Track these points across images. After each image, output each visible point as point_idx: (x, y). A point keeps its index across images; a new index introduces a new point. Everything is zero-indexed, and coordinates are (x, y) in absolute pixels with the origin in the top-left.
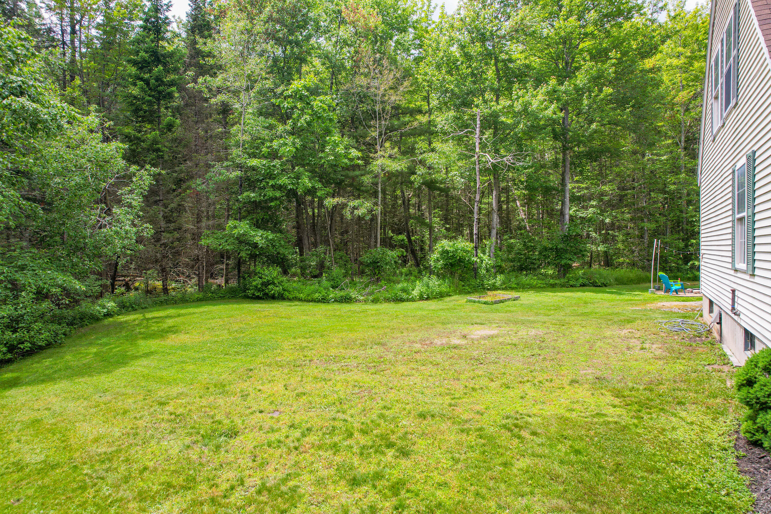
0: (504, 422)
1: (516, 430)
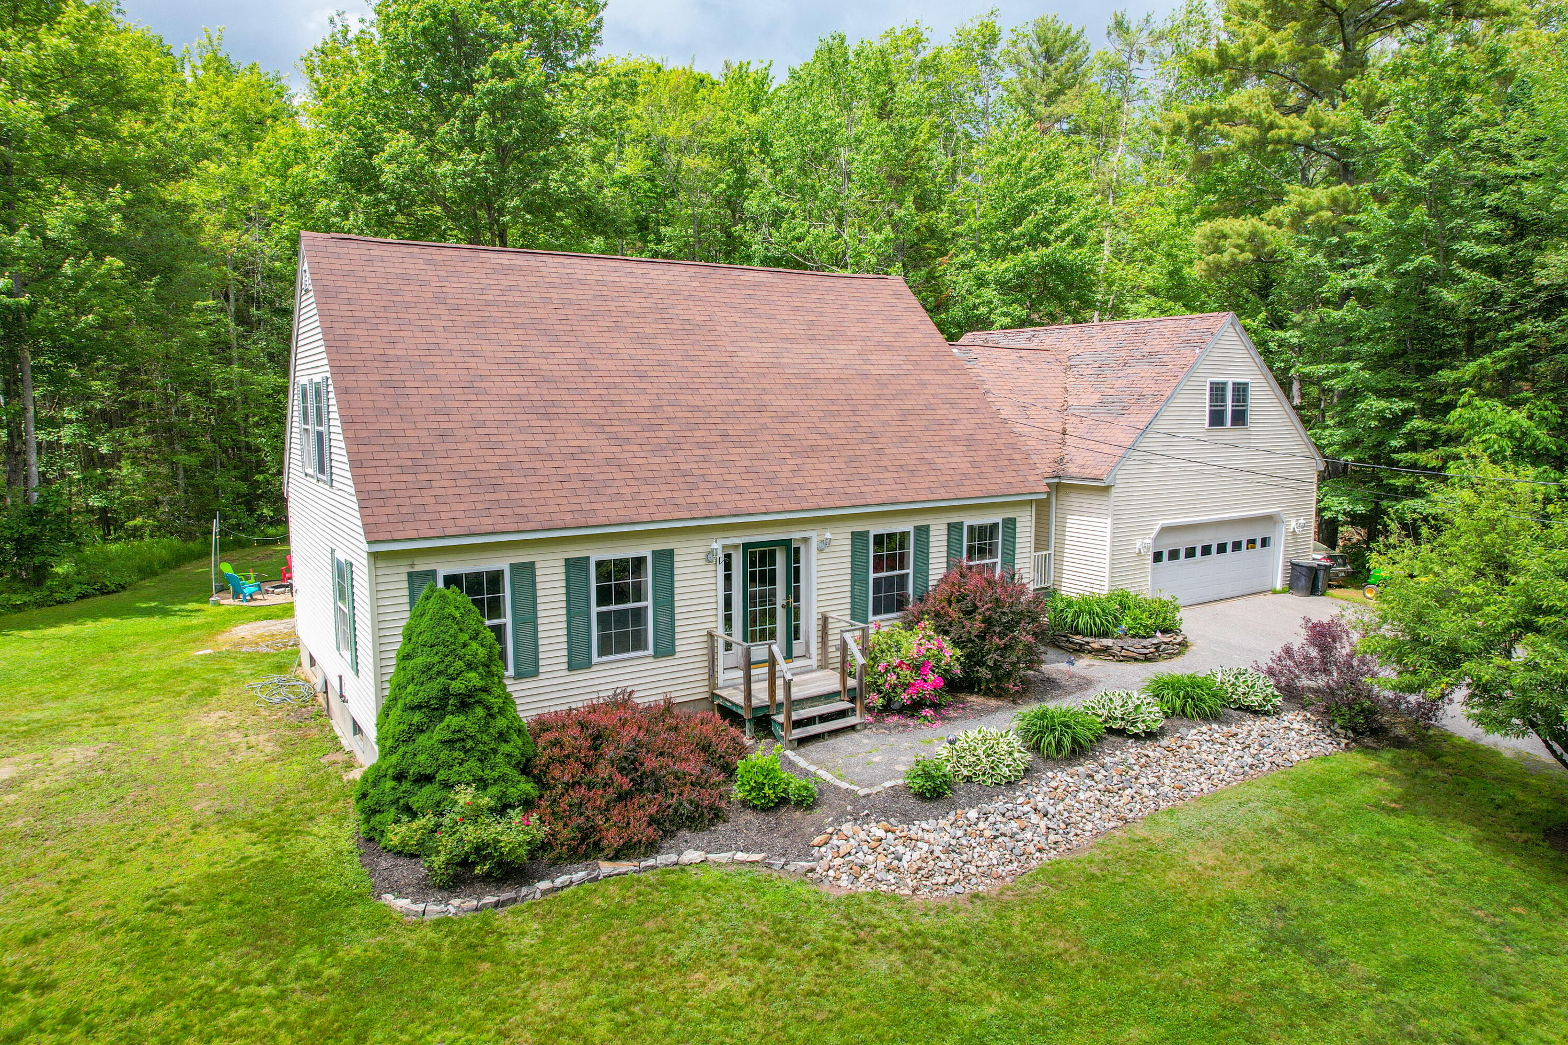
0: (148, 904)
1: (167, 908)
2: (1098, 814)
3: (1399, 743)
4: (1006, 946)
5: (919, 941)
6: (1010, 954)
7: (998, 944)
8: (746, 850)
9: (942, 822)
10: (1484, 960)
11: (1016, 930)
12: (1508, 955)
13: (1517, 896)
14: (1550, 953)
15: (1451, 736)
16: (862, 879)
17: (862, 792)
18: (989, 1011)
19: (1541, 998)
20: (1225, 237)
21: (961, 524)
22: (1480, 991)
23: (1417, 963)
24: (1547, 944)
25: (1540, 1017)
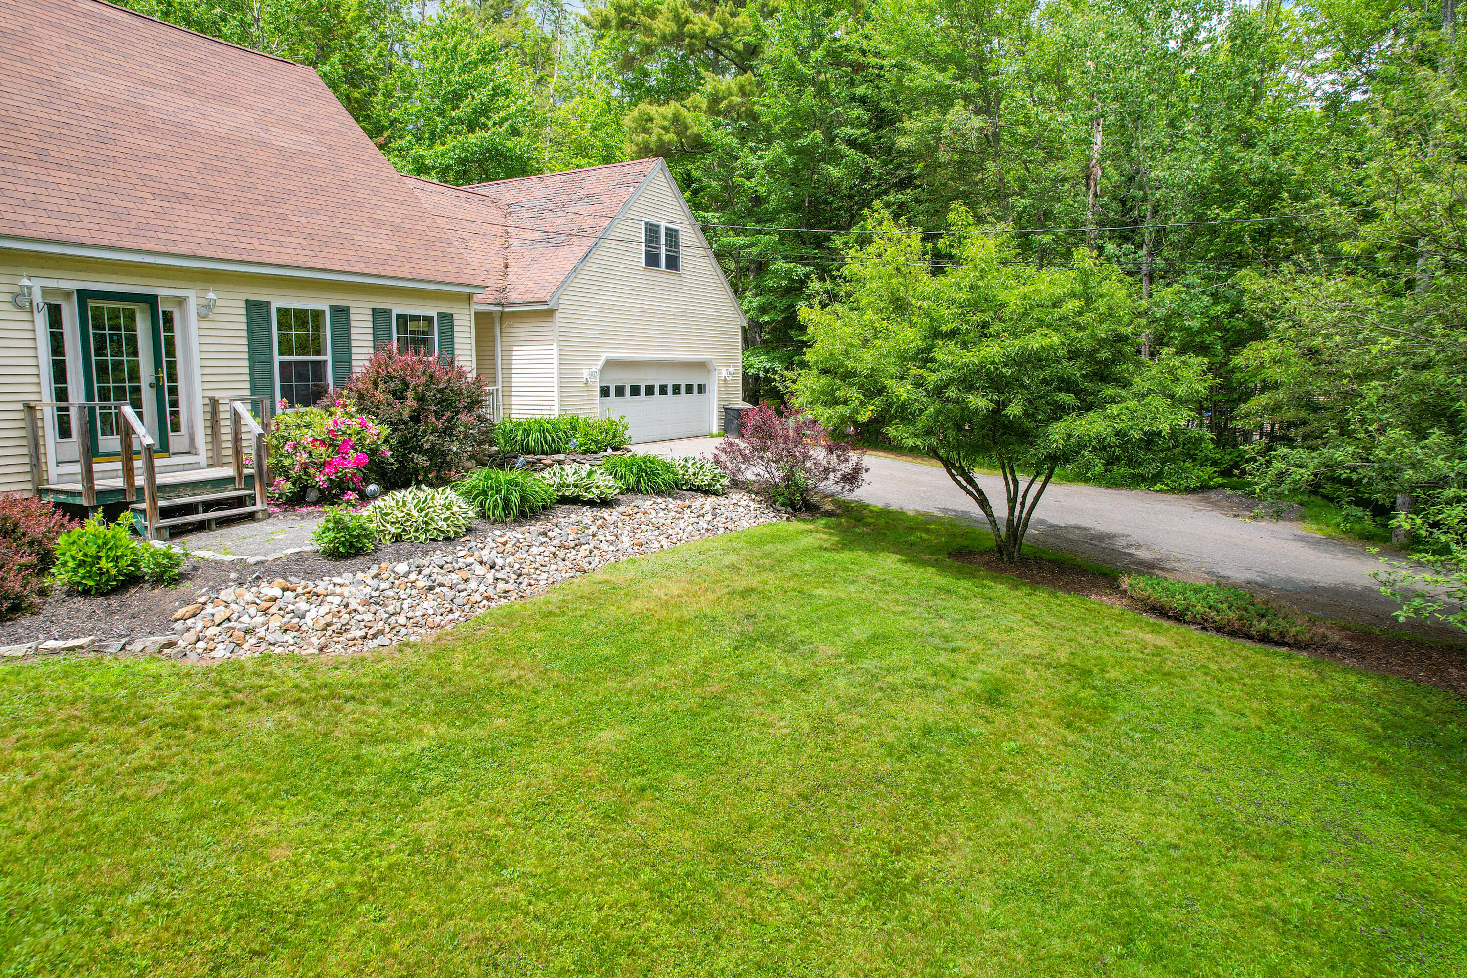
2: (554, 567)
3: (829, 514)
4: (442, 684)
5: (325, 692)
6: (448, 689)
7: (434, 682)
8: (65, 637)
9: (360, 575)
10: (927, 629)
11: (458, 668)
12: (945, 625)
13: (939, 589)
14: (973, 618)
15: (868, 505)
16: (246, 646)
17: (252, 560)
18: (417, 745)
19: (975, 647)
20: (651, 120)
21: (388, 312)
22: (929, 649)
23: (874, 639)
24: (969, 614)
25: (979, 659)
